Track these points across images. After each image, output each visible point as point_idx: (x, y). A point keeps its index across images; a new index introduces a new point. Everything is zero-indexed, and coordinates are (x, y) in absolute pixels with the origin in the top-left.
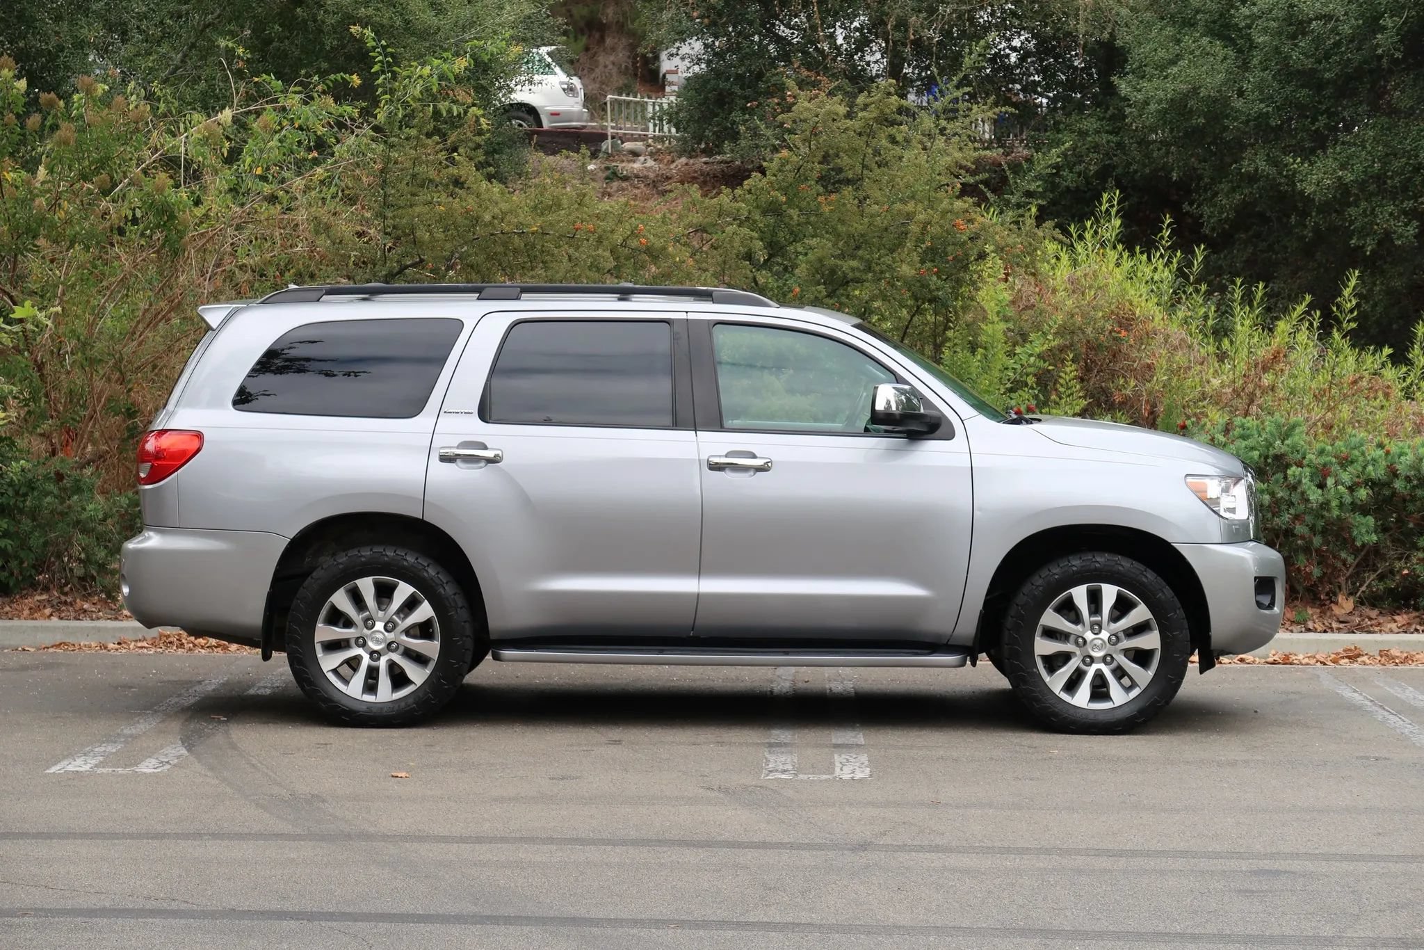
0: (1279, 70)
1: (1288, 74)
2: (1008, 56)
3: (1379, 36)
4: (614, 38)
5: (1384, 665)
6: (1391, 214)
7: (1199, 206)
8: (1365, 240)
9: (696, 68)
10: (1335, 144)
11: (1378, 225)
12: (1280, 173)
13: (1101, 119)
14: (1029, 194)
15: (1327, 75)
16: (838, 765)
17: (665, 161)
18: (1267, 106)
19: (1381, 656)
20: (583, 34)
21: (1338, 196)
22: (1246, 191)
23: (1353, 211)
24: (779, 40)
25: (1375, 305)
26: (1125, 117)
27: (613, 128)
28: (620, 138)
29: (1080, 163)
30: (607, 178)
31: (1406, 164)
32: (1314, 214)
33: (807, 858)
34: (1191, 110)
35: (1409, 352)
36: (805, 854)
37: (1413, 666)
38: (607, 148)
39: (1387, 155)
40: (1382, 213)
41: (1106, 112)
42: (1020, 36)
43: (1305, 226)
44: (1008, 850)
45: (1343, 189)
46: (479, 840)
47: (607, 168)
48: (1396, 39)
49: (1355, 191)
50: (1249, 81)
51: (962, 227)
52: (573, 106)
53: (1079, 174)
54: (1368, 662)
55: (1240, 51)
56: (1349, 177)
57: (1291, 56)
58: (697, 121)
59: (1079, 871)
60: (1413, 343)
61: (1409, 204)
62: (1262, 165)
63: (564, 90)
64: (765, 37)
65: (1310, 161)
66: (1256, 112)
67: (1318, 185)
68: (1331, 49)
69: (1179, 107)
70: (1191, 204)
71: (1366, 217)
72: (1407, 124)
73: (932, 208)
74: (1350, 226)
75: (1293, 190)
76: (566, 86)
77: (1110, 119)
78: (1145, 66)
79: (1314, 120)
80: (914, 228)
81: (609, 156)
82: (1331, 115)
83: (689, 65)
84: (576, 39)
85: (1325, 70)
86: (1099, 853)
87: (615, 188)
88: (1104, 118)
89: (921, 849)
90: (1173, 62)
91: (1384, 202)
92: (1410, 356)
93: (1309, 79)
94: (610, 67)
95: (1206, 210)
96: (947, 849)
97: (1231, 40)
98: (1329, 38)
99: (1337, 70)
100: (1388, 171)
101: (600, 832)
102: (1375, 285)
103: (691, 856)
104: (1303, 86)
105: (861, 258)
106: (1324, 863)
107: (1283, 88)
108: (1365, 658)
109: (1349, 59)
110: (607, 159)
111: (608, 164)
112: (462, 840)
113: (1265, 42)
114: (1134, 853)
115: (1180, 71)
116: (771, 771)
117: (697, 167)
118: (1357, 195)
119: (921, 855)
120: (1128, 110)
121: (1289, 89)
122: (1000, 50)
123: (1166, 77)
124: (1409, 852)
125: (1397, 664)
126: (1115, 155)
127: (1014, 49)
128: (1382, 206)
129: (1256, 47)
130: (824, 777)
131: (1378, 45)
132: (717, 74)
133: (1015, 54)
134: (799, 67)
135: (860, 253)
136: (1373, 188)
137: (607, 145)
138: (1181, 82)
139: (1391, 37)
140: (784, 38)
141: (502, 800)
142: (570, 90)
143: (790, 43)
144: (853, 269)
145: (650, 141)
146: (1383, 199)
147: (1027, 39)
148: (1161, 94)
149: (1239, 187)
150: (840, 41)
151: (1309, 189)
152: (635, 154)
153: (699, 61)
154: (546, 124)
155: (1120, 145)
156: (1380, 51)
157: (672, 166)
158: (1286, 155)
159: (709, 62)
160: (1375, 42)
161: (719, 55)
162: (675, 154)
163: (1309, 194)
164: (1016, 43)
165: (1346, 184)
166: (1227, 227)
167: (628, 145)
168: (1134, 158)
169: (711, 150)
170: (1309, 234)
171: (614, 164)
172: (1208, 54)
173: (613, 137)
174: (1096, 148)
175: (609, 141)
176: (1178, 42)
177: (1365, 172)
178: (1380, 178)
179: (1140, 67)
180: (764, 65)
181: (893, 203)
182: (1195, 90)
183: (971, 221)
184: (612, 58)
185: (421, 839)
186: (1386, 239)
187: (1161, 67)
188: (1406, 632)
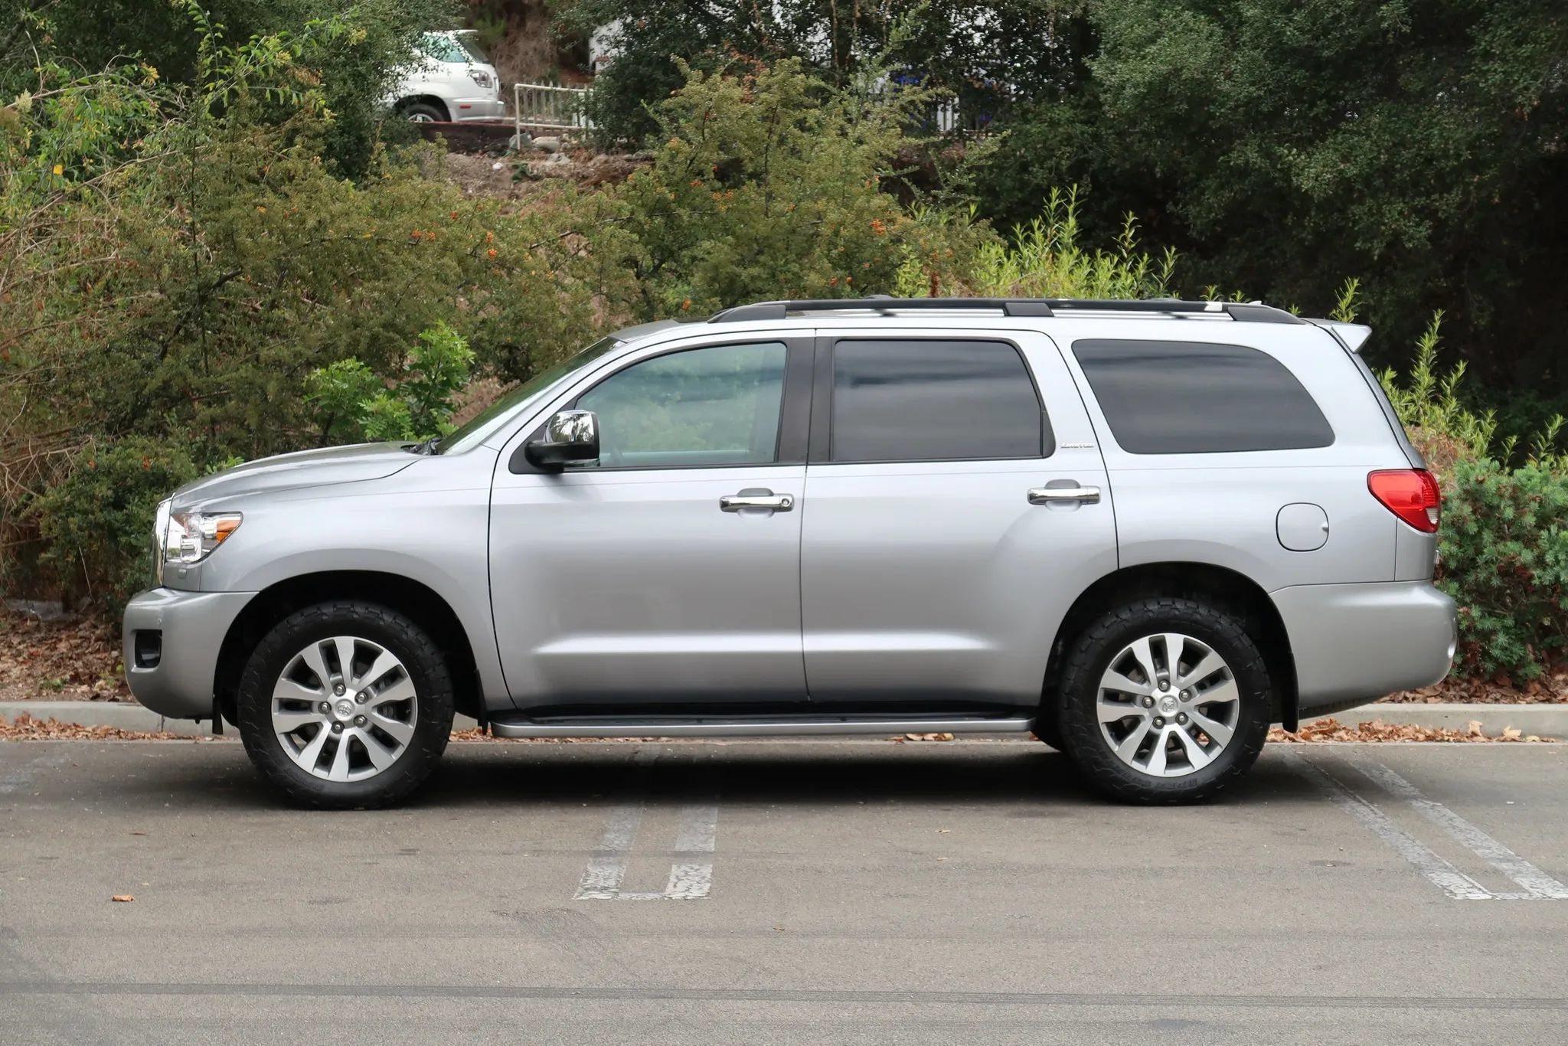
0: (1272, 49)
1: (1280, 52)
2: (970, 36)
3: (1384, 7)
4: (536, 20)
5: (1365, 741)
6: (1401, 213)
7: (1184, 206)
8: (1372, 243)
9: (615, 51)
10: (1336, 133)
11: (1385, 224)
12: (1274, 167)
13: (1074, 107)
14: (959, 189)
15: (1326, 53)
16: (673, 879)
17: (582, 158)
18: (1259, 89)
19: (1362, 730)
20: (501, 17)
21: (1340, 192)
22: (1236, 187)
23: (1356, 209)
24: (708, 19)
25: (1385, 317)
26: (1101, 105)
27: (522, 121)
28: (531, 133)
29: (1050, 157)
30: (515, 178)
31: (1417, 155)
32: (1313, 213)
33: (596, 1010)
34: (1172, 97)
35: (1413, 370)
36: (594, 1004)
37: (1398, 743)
38: (516, 144)
39: (1395, 145)
40: (1389, 211)
41: (1080, 99)
42: (984, 13)
43: (1305, 228)
44: (851, 996)
45: (1345, 185)
46: (188, 989)
47: (516, 167)
48: (1403, 10)
49: (1358, 186)
50: (1238, 61)
51: (880, 229)
52: (487, 98)
53: (1050, 170)
54: (1345, 737)
55: (1228, 28)
56: (1352, 171)
57: (1285, 32)
58: (616, 112)
59: (932, 1025)
60: (1417, 360)
61: (1420, 201)
62: (1253, 156)
63: (475, 79)
64: (694, 15)
65: (1308, 153)
66: (1245, 97)
67: (1317, 180)
68: (1330, 23)
69: (1158, 92)
70: (1176, 204)
71: (1373, 215)
72: (1417, 110)
73: (846, 206)
74: (1354, 226)
75: (1290, 186)
76: (477, 75)
77: (1085, 107)
78: (1120, 45)
79: (1312, 105)
80: (825, 230)
81: (518, 153)
82: (1331, 100)
83: (606, 48)
84: (493, 23)
85: (1323, 47)
86: (963, 998)
87: (524, 189)
88: (1078, 105)
89: (741, 995)
90: (1152, 41)
91: (1392, 199)
92: (1416, 374)
93: (1307, 58)
94: (531, 53)
95: (1193, 210)
96: (773, 995)
97: (1219, 15)
98: (1328, 11)
99: (1337, 48)
100: (1397, 163)
101: (345, 975)
102: (1384, 294)
103: (448, 1009)
104: (1299, 66)
105: (764, 265)
106: (1243, 1009)
107: (1277, 68)
108: (1342, 733)
109: (1351, 36)
110: (516, 156)
111: (516, 162)
112: (166, 989)
113: (1254, 16)
114: (1008, 998)
115: (1160, 50)
116: (587, 889)
117: (617, 164)
118: (1360, 191)
119: (740, 1003)
120: (1102, 97)
121: (1283, 69)
122: (962, 30)
123: (1144, 57)
124: (1352, 992)
125: (1380, 740)
126: (1090, 148)
127: (978, 29)
128: (1389, 203)
129: (1245, 22)
130: (650, 896)
131: (1383, 19)
132: (638, 58)
133: (978, 34)
134: (728, 50)
135: (762, 258)
136: (1378, 183)
137: (515, 140)
138: (1161, 62)
139: (1398, 8)
140: (714, 17)
141: (239, 932)
142: (483, 80)
143: (720, 22)
144: (753, 278)
145: (564, 135)
146: (1391, 195)
147: (992, 17)
148: (1138, 77)
149: (1228, 182)
150: (778, 19)
151: (1306, 185)
152: (547, 150)
153: (617, 44)
154: (455, 118)
155: (1096, 137)
156: (1385, 25)
157: (590, 164)
158: (1280, 145)
159: (629, 45)
160: (1379, 14)
161: (640, 36)
162: (592, 151)
163: (1307, 191)
164: (980, 21)
165: (1349, 178)
166: (1219, 229)
167: (540, 141)
168: (1111, 152)
169: (633, 145)
170: (1308, 237)
171: (524, 162)
172: (1191, 30)
173: (522, 131)
174: (1069, 139)
175: (518, 135)
176: (1158, 16)
177: (1370, 165)
178: (1387, 172)
179: (1115, 47)
180: (690, 46)
181: (800, 200)
182: (1177, 71)
183: (892, 221)
184: (533, 44)
185: (115, 988)
186: (1395, 242)
187: (1139, 45)
188: (1393, 701)
